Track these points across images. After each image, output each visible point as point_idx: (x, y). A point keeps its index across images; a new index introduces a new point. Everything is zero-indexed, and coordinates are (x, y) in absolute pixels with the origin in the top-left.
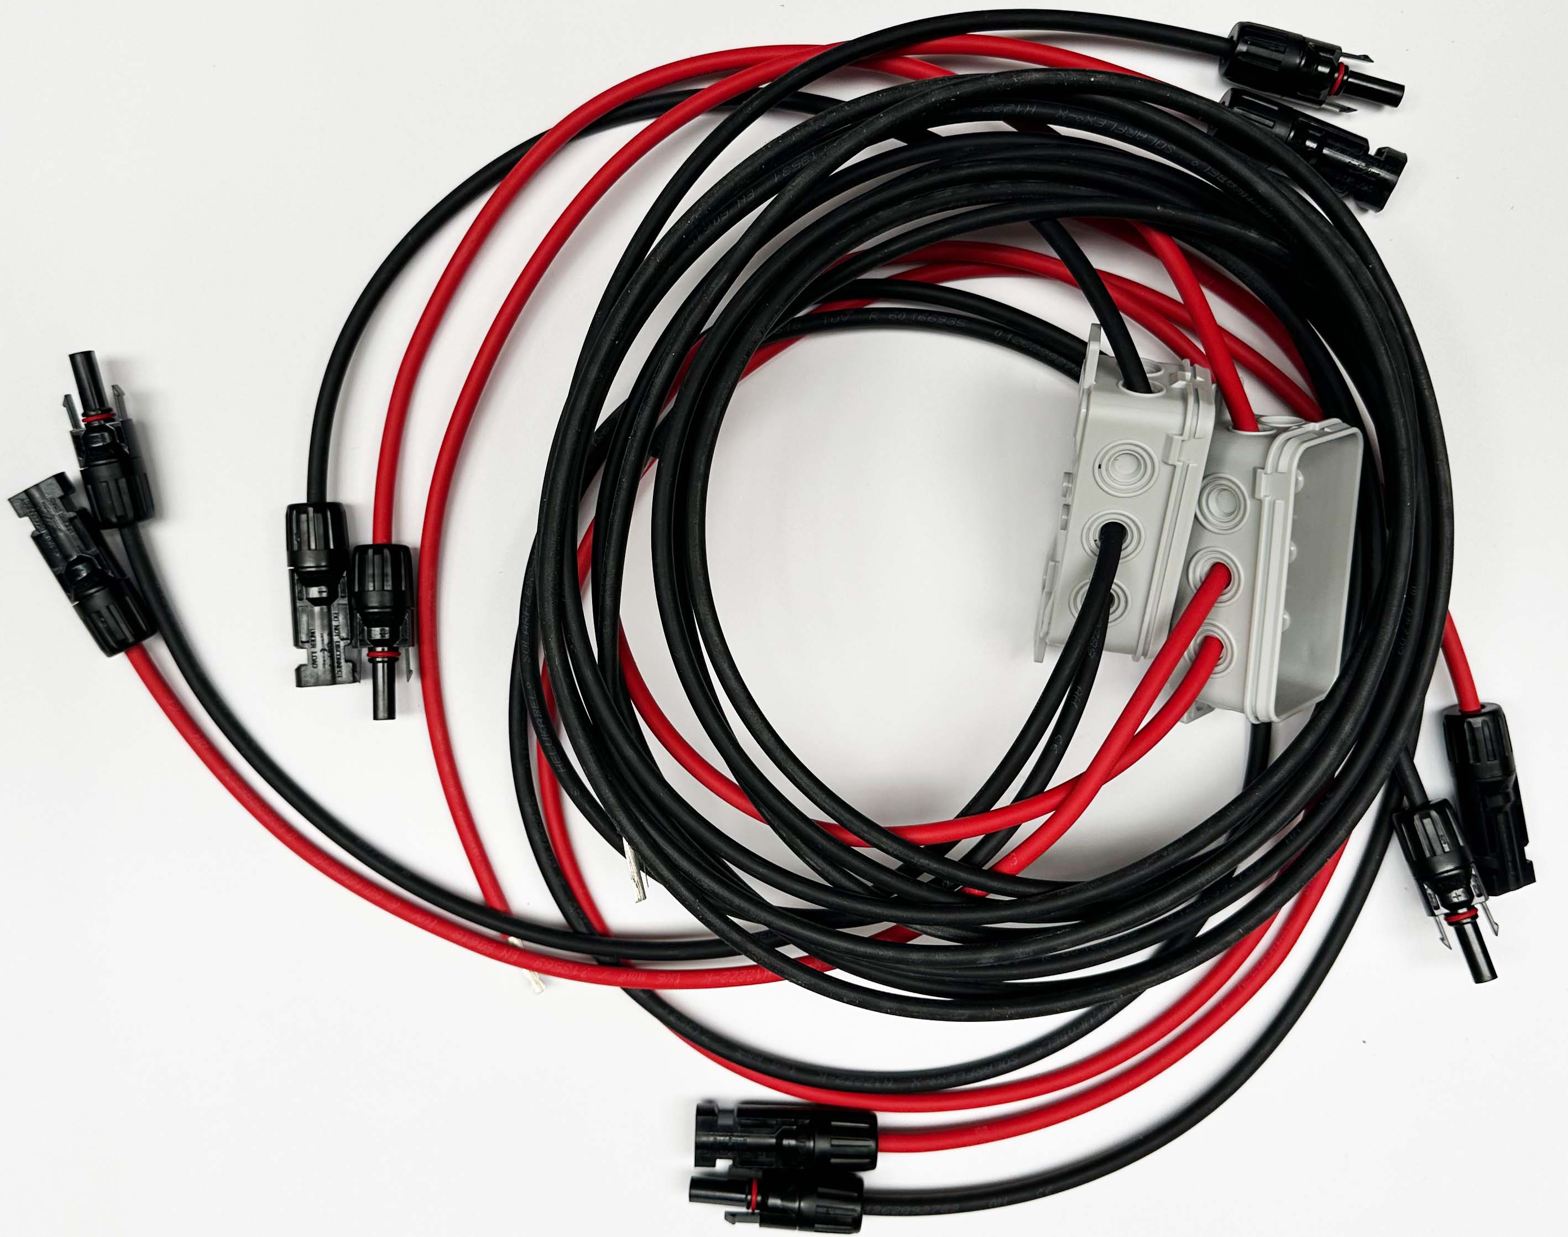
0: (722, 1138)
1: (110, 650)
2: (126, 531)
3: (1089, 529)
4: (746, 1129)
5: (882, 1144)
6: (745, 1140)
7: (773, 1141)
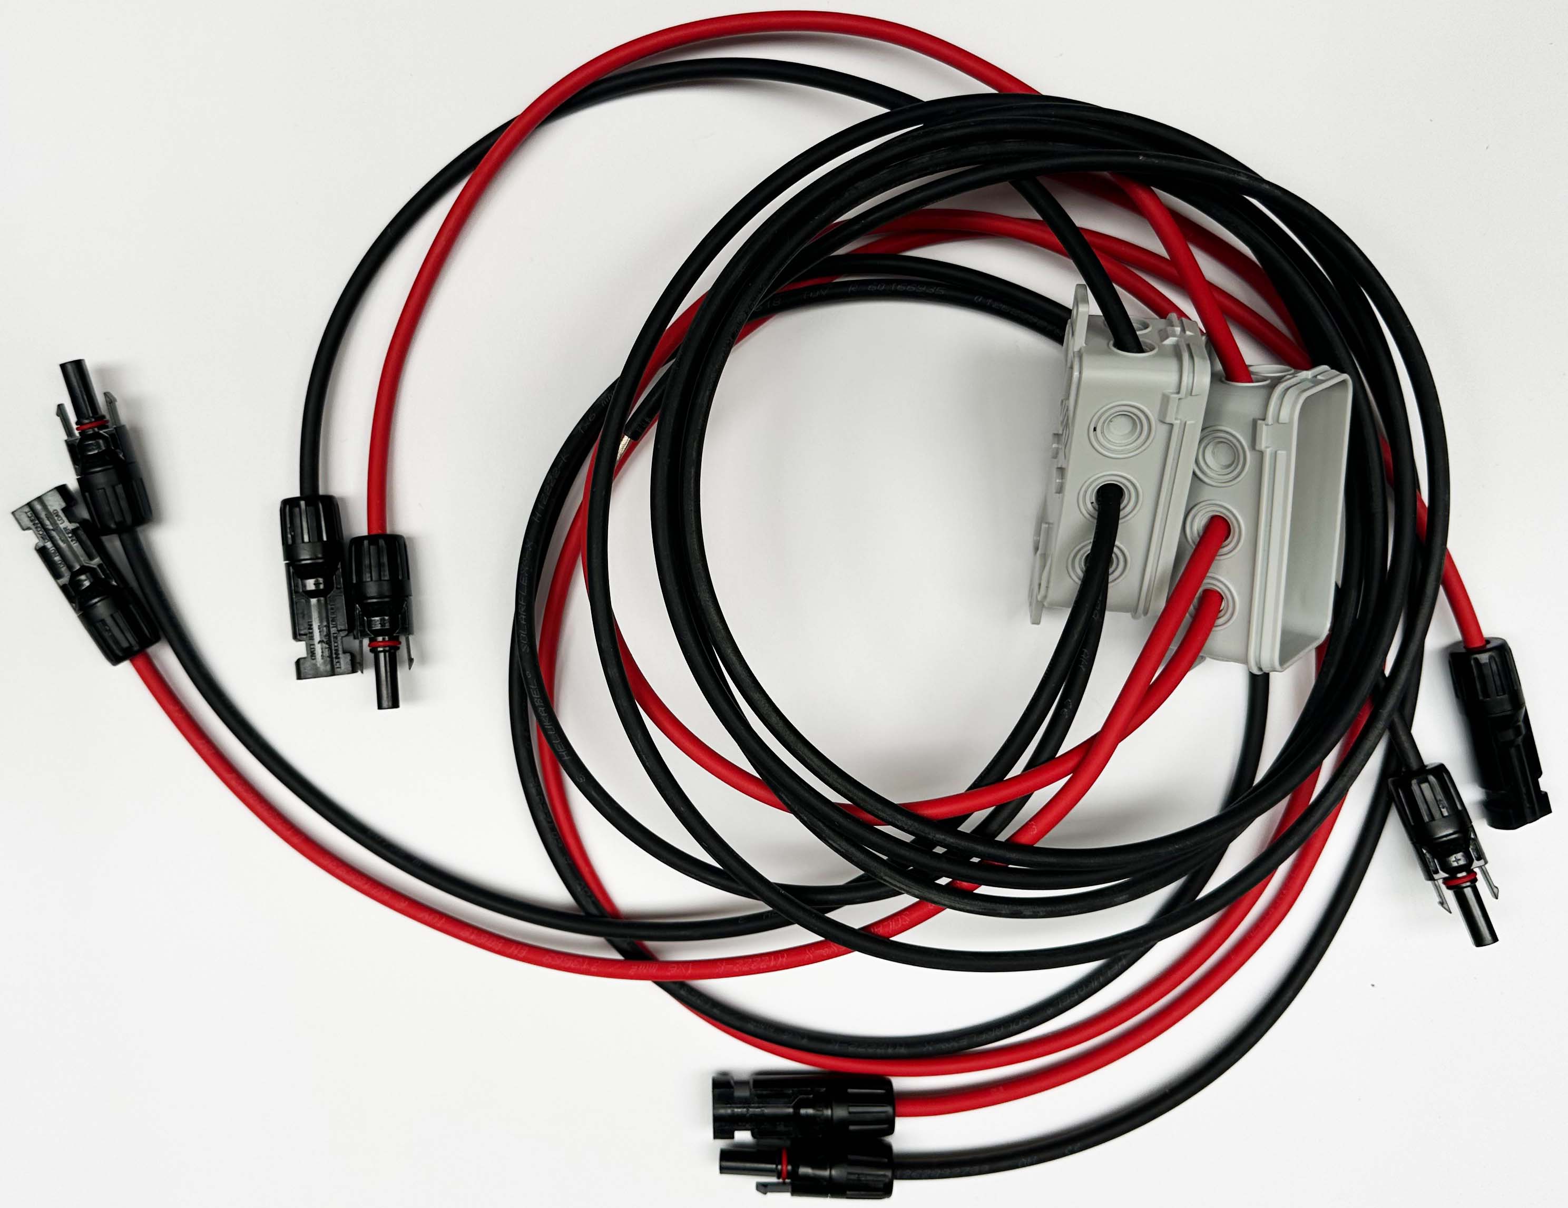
0: (739, 1110)
1: (114, 658)
2: (125, 536)
3: (1086, 492)
4: (763, 1100)
5: (899, 1109)
6: (762, 1111)
7: (791, 1110)
